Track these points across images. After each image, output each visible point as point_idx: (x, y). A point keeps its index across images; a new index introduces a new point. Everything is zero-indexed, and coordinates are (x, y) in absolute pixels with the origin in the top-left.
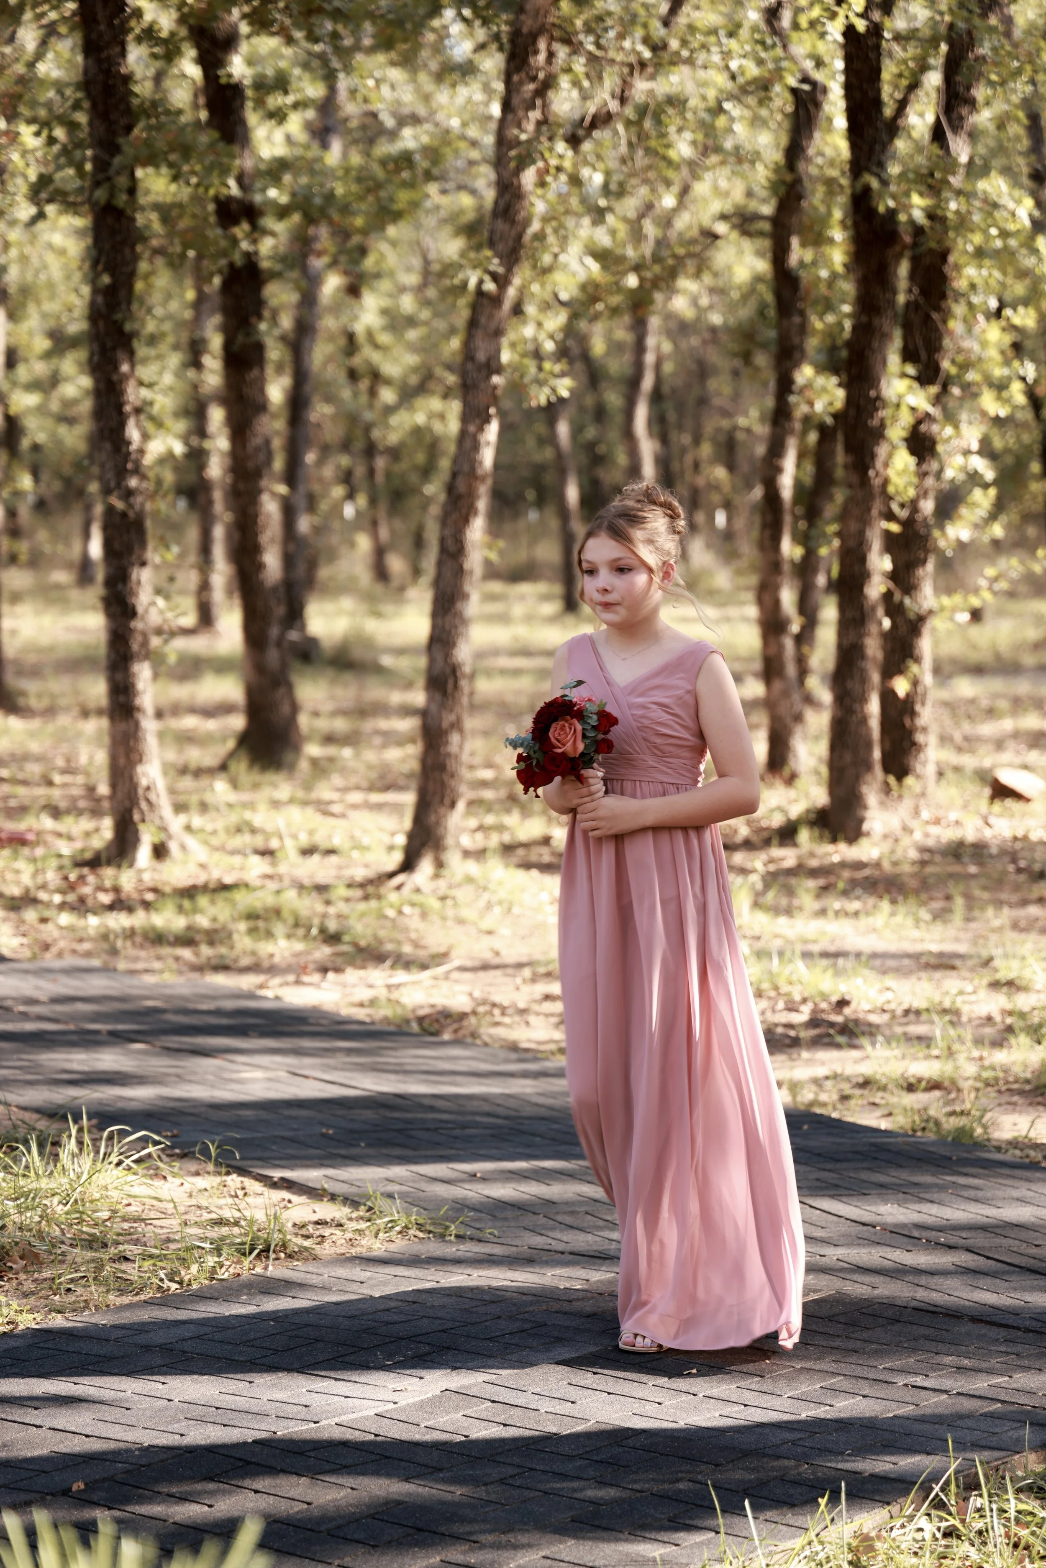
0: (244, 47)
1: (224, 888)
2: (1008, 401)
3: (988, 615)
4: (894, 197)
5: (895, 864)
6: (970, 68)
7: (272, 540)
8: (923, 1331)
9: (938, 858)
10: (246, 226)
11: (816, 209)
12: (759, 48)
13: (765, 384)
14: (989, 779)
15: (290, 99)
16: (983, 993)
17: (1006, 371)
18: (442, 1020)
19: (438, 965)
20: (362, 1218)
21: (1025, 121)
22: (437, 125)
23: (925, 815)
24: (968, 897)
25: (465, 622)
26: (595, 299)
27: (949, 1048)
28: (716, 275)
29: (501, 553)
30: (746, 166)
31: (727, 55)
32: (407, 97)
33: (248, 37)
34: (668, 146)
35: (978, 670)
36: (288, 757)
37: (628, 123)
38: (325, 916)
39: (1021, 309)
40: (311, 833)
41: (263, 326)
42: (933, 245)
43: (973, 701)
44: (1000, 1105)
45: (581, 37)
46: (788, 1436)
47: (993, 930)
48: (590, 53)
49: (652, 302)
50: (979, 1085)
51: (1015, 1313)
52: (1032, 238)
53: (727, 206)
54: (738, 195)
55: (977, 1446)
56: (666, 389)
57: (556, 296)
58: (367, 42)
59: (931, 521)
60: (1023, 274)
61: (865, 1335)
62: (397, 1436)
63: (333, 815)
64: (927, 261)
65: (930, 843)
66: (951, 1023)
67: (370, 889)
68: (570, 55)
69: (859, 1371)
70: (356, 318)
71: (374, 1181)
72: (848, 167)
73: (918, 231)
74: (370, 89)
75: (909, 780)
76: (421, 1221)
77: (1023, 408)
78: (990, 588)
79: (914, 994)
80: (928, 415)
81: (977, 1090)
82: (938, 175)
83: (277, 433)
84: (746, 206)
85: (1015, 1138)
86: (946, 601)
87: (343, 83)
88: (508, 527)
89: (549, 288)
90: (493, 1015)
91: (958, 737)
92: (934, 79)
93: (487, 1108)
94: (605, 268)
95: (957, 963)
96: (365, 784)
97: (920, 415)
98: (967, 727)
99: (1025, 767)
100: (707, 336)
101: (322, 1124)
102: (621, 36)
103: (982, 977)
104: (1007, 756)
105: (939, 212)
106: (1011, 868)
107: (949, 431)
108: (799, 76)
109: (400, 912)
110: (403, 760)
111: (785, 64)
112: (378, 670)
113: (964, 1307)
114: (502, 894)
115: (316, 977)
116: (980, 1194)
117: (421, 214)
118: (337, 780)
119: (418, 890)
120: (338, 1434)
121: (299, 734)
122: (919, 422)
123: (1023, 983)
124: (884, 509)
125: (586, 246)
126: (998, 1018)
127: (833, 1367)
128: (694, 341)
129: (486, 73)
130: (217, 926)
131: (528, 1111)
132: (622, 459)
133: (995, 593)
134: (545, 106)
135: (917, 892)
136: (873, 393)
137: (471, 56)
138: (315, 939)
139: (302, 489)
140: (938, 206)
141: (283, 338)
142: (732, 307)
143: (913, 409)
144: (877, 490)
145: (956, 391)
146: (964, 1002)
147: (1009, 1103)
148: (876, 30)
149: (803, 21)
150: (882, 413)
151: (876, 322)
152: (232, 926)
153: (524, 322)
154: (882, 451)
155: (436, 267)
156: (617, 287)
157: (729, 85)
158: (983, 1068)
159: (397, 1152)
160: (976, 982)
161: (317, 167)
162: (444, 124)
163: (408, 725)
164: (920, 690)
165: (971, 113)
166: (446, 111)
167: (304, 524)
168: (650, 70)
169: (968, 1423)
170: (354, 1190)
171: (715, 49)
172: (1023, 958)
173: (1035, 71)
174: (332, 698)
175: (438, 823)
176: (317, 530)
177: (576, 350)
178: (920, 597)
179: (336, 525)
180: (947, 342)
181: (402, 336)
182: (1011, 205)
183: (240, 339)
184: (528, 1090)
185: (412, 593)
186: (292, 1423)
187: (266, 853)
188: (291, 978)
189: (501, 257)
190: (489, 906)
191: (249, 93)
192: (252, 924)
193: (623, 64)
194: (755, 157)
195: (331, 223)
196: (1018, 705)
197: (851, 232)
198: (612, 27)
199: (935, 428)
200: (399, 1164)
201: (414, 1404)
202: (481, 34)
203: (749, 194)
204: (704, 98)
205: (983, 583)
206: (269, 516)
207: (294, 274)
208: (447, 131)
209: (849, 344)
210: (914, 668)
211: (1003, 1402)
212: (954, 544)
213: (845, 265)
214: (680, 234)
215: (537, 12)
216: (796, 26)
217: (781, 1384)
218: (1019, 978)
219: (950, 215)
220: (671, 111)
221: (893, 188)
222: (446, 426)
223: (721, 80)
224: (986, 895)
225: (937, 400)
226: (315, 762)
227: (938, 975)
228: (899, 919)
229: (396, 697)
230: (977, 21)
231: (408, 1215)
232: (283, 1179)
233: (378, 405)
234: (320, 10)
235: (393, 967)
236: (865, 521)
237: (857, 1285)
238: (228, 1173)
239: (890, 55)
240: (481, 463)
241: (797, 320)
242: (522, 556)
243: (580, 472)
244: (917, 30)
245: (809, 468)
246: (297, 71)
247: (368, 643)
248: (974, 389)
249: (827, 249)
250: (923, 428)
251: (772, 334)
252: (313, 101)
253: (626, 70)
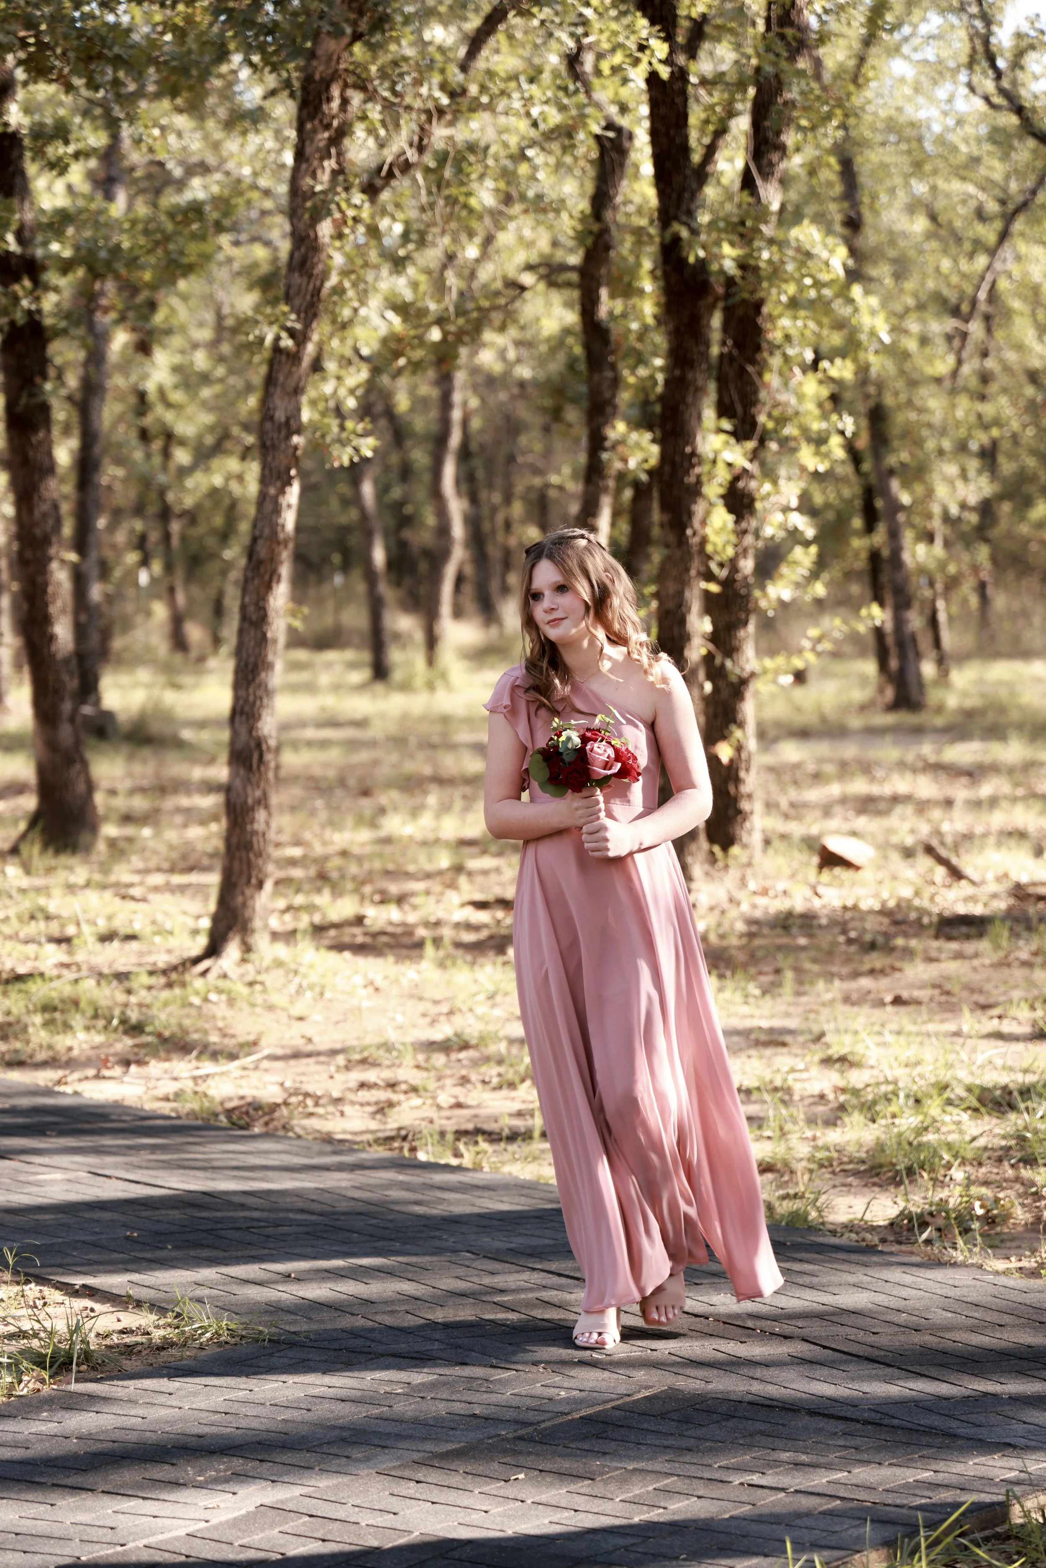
0: (20, 94)
1: (19, 978)
2: (826, 455)
3: (811, 676)
4: (704, 247)
5: (722, 937)
6: (780, 113)
7: (63, 611)
8: (759, 1426)
9: (766, 931)
10: (27, 283)
11: (624, 259)
12: (561, 94)
13: (577, 440)
14: (817, 847)
15: (71, 149)
16: (815, 1071)
17: (824, 425)
18: (251, 1112)
19: (249, 1054)
20: (170, 1325)
21: (837, 168)
22: (228, 174)
23: (752, 885)
24: (798, 970)
25: (269, 693)
26: (398, 354)
27: (781, 1129)
28: (523, 328)
29: (305, 619)
30: (551, 215)
31: (528, 101)
32: (195, 144)
33: (25, 84)
34: (469, 194)
35: (803, 734)
36: (84, 837)
37: (427, 170)
38: (126, 1005)
39: (838, 361)
40: (110, 918)
41: (48, 386)
42: (745, 295)
43: (797, 766)
44: (834, 1186)
45: (376, 82)
46: (620, 1541)
47: (824, 1004)
48: (385, 99)
49: (456, 356)
50: (814, 1166)
51: (852, 1404)
52: (847, 285)
53: (534, 259)
54: (543, 244)
55: (816, 1546)
56: (474, 446)
57: (357, 351)
58: (151, 88)
59: (751, 580)
60: (840, 325)
61: (699, 1432)
62: (209, 1557)
63: (133, 898)
64: (740, 312)
65: (758, 914)
66: (783, 1102)
67: (174, 976)
68: (365, 102)
69: (693, 1471)
70: (145, 376)
71: (181, 1285)
72: (656, 215)
73: (730, 282)
74: (155, 139)
75: (735, 850)
76: (232, 1326)
77: (843, 462)
78: (813, 649)
79: (744, 1073)
80: (745, 471)
81: (811, 1171)
82: (749, 223)
83: (66, 497)
84: (551, 256)
85: (851, 1221)
86: (768, 663)
87: (126, 131)
88: (312, 592)
89: (349, 342)
90: (306, 1106)
91: (784, 804)
92: (742, 124)
93: (301, 1205)
94: (405, 321)
95: (788, 1039)
96: (166, 865)
97: (737, 471)
98: (793, 794)
99: (854, 834)
100: (516, 391)
101: (125, 1226)
102: (418, 83)
103: (814, 1053)
104: (834, 823)
105: (752, 262)
106: (842, 939)
107: (767, 487)
108: (603, 123)
109: (206, 1000)
110: (207, 838)
111: (589, 110)
112: (179, 744)
113: (801, 1399)
114: (314, 978)
115: (118, 1071)
116: (815, 1280)
117: (214, 268)
118: (136, 862)
119: (225, 976)
120: (146, 1557)
121: (96, 815)
122: (736, 479)
123: (857, 1058)
124: (702, 569)
125: (386, 299)
126: (831, 1096)
127: (667, 1467)
128: (503, 396)
129: (276, 120)
130: (11, 1019)
131: (343, 1206)
132: (430, 519)
133: (819, 654)
134: (340, 154)
135: (745, 966)
136: (688, 450)
137: (261, 103)
138: (116, 1030)
139: (93, 555)
140: (750, 255)
141: (70, 398)
142: (542, 362)
143: (730, 465)
144: (695, 549)
145: (773, 446)
146: (795, 1080)
147: (844, 1185)
148: (681, 75)
149: (605, 66)
150: (697, 470)
151: (690, 376)
152: (25, 1019)
153: (324, 379)
154: (699, 508)
155: (230, 322)
156: (421, 340)
157: (533, 133)
158: (816, 1148)
159: (206, 1253)
160: (808, 1058)
161: (102, 219)
162: (235, 172)
163: (210, 802)
164: (744, 755)
165: (781, 159)
166: (236, 159)
167: (96, 592)
168: (448, 117)
169: (807, 1522)
170: (161, 1295)
171: (516, 95)
172: (856, 1033)
173: (846, 116)
174: (130, 775)
175: (244, 904)
176: (109, 599)
177: (379, 408)
178: (742, 660)
179: (131, 592)
180: (763, 395)
181: (196, 394)
182: (825, 255)
183: (24, 400)
184: (344, 1184)
185: (212, 663)
186: (97, 1547)
187: (62, 940)
188: (91, 1072)
189: (298, 314)
190: (300, 990)
191: (27, 142)
192: (47, 1016)
193: (419, 110)
194: (558, 207)
195: (117, 277)
196: (844, 769)
197: (661, 283)
198: (409, 74)
199: (753, 484)
200: (209, 1266)
201: (227, 1522)
202: (271, 80)
203: (555, 244)
204: (506, 145)
205: (807, 644)
206: (59, 584)
207: (81, 331)
208: (239, 181)
209: (661, 398)
210: (738, 734)
211: (842, 1499)
212: (775, 604)
213: (655, 317)
214: (484, 286)
215: (330, 58)
216: (598, 72)
217: (612, 1487)
218: (852, 1053)
219: (762, 265)
220: (472, 158)
221: (703, 237)
222: (245, 488)
223: (523, 125)
224: (816, 968)
225: (754, 456)
226: (112, 843)
227: (768, 1052)
228: (727, 994)
229: (198, 773)
230: (784, 65)
231: (219, 1320)
232: (84, 1286)
233: (172, 466)
234: (100, 56)
235: (198, 1058)
236: (683, 582)
237: (690, 1380)
238: (27, 1282)
239: (697, 100)
240: (283, 526)
241: (609, 374)
242: (328, 620)
243: (386, 535)
244: (723, 74)
245: (624, 526)
246: (77, 120)
247: (167, 716)
248: (793, 444)
249: (635, 300)
250: (741, 484)
251: (583, 389)
252: (95, 150)
253: (423, 117)
